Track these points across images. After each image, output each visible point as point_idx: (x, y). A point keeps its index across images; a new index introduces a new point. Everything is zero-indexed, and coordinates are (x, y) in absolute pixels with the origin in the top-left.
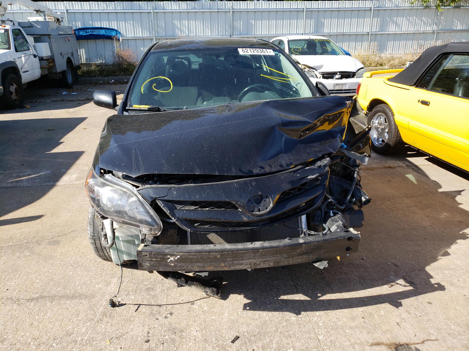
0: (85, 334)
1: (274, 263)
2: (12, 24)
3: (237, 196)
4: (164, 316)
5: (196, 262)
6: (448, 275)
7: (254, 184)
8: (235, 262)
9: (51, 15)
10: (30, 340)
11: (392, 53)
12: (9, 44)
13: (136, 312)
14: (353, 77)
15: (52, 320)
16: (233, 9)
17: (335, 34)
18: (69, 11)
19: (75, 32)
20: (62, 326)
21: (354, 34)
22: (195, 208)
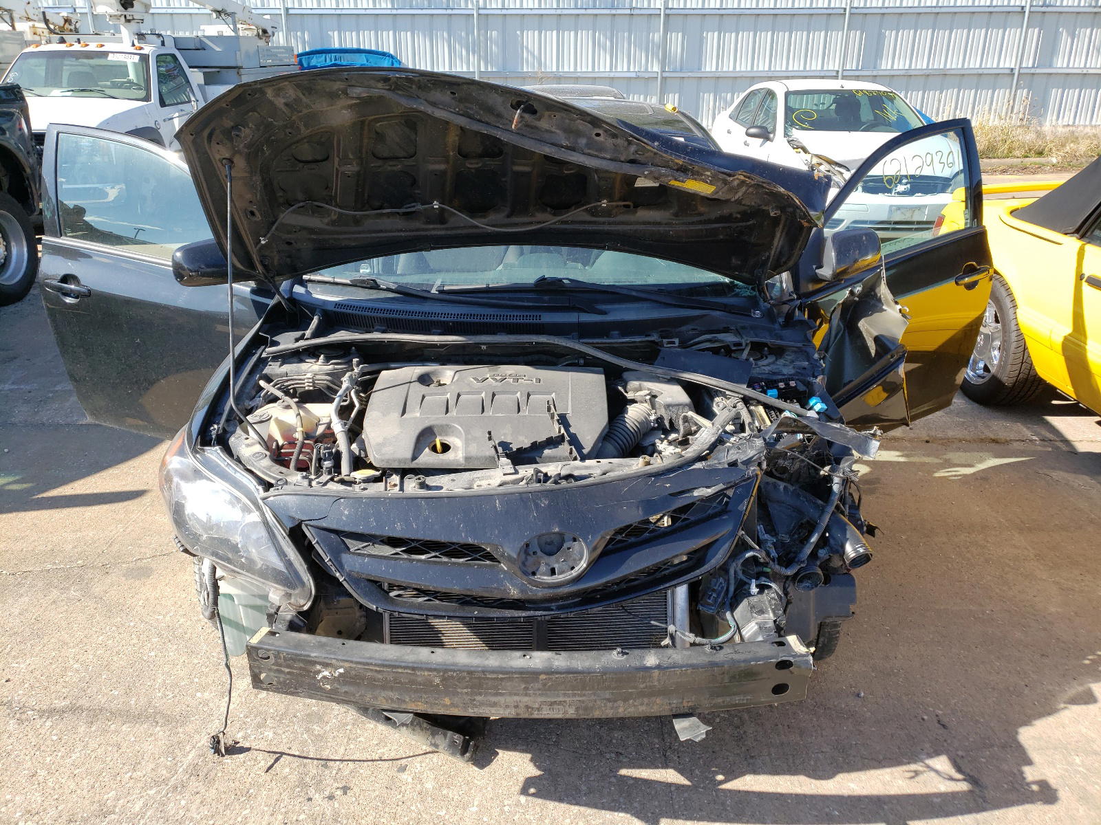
0: (139, 817)
1: (577, 709)
2: (159, 41)
3: (497, 532)
4: (327, 793)
5: (384, 688)
6: (1081, 769)
7: (544, 503)
8: (479, 698)
9: (249, 21)
10: (20, 814)
11: (1074, 122)
12: (148, 89)
13: (267, 771)
14: (943, 191)
15: (78, 770)
16: (666, 8)
17: (921, 73)
18: (291, 12)
19: (301, 61)
20: (94, 790)
21: (975, 72)
22: (393, 552)
